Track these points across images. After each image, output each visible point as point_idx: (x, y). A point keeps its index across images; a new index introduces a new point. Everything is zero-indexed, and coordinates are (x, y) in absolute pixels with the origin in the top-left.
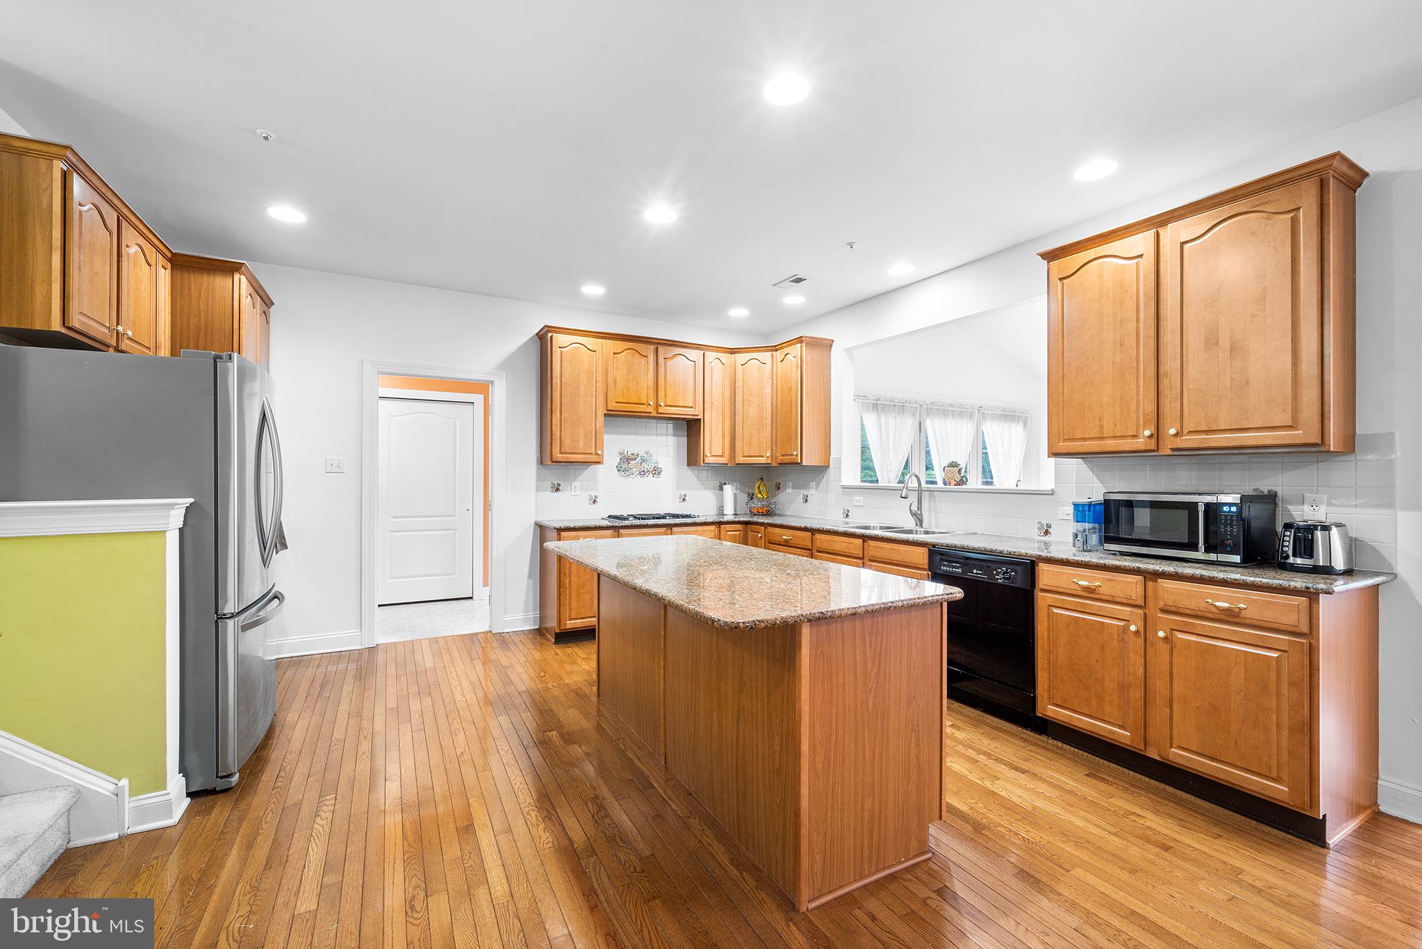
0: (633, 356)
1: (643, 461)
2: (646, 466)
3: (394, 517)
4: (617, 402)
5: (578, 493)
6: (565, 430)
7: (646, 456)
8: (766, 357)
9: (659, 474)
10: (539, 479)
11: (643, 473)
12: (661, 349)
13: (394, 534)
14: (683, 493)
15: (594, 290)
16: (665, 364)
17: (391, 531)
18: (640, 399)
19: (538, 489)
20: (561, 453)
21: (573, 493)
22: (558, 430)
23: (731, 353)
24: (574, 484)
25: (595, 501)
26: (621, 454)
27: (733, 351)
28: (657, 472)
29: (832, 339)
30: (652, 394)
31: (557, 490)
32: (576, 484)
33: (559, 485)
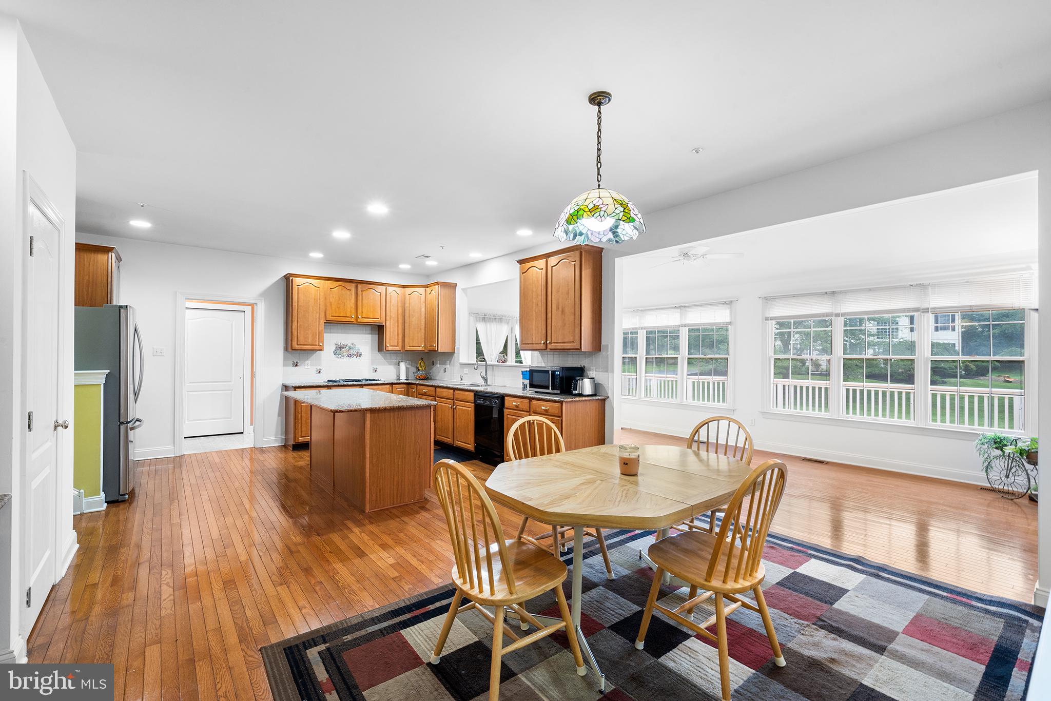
0: (342, 290)
1: (350, 349)
2: (352, 352)
3: (190, 383)
4: (332, 316)
5: (309, 367)
6: (300, 332)
7: (352, 346)
8: (422, 290)
9: (360, 356)
10: (285, 359)
11: (350, 356)
12: (359, 286)
13: (191, 393)
14: (375, 367)
15: (316, 255)
16: (362, 294)
17: (188, 392)
18: (346, 314)
19: (285, 365)
20: (298, 345)
21: (306, 367)
22: (296, 332)
23: (403, 288)
24: (307, 362)
25: (320, 372)
26: (336, 345)
27: (404, 287)
28: (359, 355)
29: (456, 282)
30: (353, 311)
31: (296, 365)
32: (308, 362)
33: (297, 363)
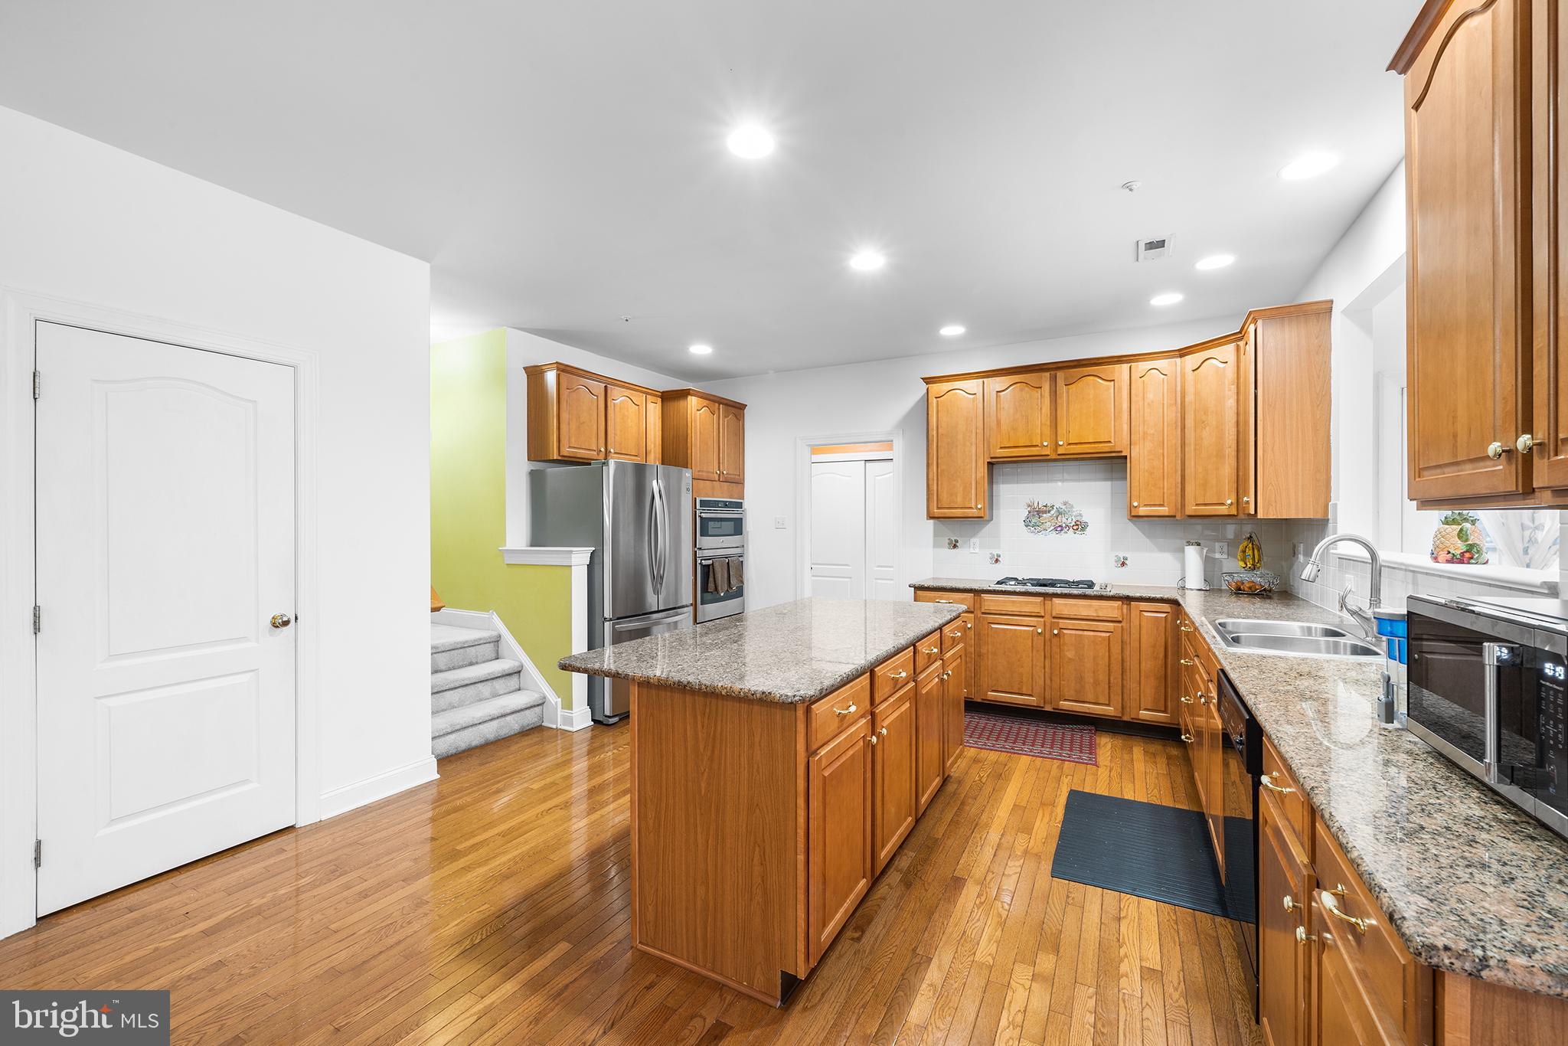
0: (1021, 390)
1: (1060, 513)
2: (1064, 520)
3: (878, 566)
4: (1001, 448)
5: (977, 550)
6: (942, 484)
7: (1064, 507)
8: (1228, 351)
9: (1083, 529)
10: (936, 534)
11: (1059, 529)
12: (1060, 375)
13: (879, 581)
14: (1121, 555)
15: (952, 331)
16: (1068, 392)
17: (876, 579)
18: (1031, 440)
19: (936, 545)
20: (938, 508)
21: (972, 550)
22: (935, 485)
23: (1181, 356)
24: (973, 540)
25: (997, 561)
26: (1029, 506)
27: (1183, 353)
28: (1080, 526)
29: (1329, 298)
30: (1047, 431)
31: (955, 546)
32: (975, 540)
33: (957, 541)
